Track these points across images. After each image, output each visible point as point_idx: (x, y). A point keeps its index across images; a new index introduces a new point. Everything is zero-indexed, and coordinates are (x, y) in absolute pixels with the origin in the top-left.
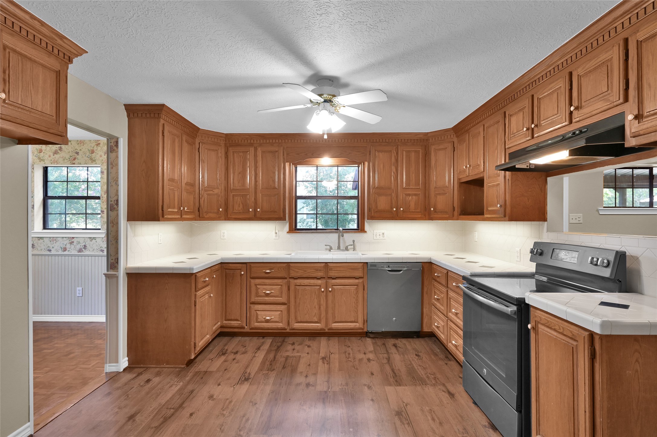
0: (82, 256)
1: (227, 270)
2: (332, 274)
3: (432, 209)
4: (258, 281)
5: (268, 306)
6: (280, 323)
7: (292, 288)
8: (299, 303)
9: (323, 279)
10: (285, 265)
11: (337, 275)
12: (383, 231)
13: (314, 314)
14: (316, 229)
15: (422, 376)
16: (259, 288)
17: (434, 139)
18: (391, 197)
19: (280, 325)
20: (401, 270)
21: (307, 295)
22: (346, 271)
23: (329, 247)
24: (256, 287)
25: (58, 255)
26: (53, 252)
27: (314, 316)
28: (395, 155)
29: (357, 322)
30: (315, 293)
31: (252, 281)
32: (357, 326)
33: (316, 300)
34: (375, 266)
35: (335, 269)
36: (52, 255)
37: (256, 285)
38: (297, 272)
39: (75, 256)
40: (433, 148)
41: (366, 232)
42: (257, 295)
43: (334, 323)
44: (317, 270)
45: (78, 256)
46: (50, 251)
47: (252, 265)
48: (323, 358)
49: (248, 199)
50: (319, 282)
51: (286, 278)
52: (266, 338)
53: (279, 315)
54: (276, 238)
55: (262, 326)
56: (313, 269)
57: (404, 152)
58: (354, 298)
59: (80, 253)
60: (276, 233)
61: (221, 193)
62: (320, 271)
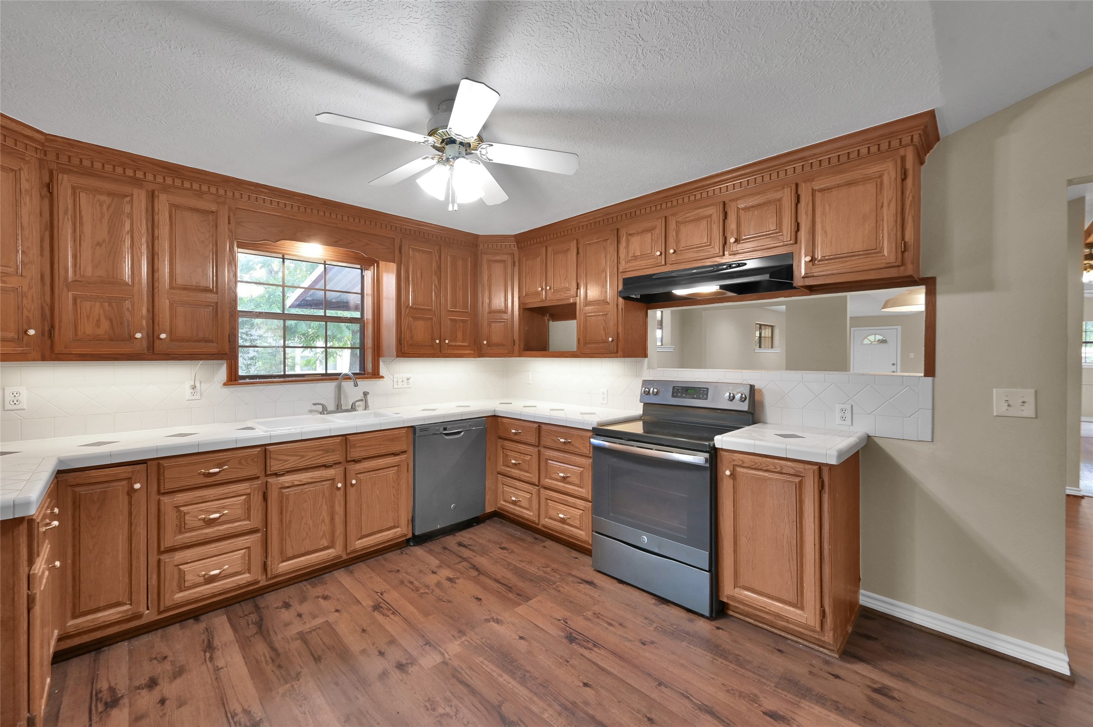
1: (77, 489)
2: (355, 454)
3: (485, 342)
4: (181, 498)
5: (213, 545)
6: (244, 573)
7: (273, 496)
8: (290, 522)
9: (337, 466)
10: (256, 451)
11: (365, 454)
12: (408, 375)
13: (322, 533)
14: (285, 376)
15: (538, 574)
16: (188, 513)
17: (486, 246)
18: (432, 322)
19: (246, 577)
20: (459, 433)
21: (306, 502)
22: (380, 445)
23: (320, 408)
24: (179, 511)
27: (321, 538)
28: (437, 260)
29: (398, 527)
30: (324, 494)
31: (165, 499)
32: (398, 534)
33: (325, 507)
34: (426, 430)
35: (361, 444)
37: (177, 507)
38: (286, 461)
40: (485, 258)
41: (383, 377)
42: (182, 527)
43: (359, 539)
44: (327, 451)
47: (165, 463)
48: (377, 607)
49: (128, 309)
50: (330, 472)
51: (258, 478)
52: (202, 618)
53: (243, 556)
54: (194, 397)
55: (197, 595)
56: (320, 450)
57: (449, 257)
58: (393, 487)
60: (194, 387)
61: (30, 288)
62: (333, 451)
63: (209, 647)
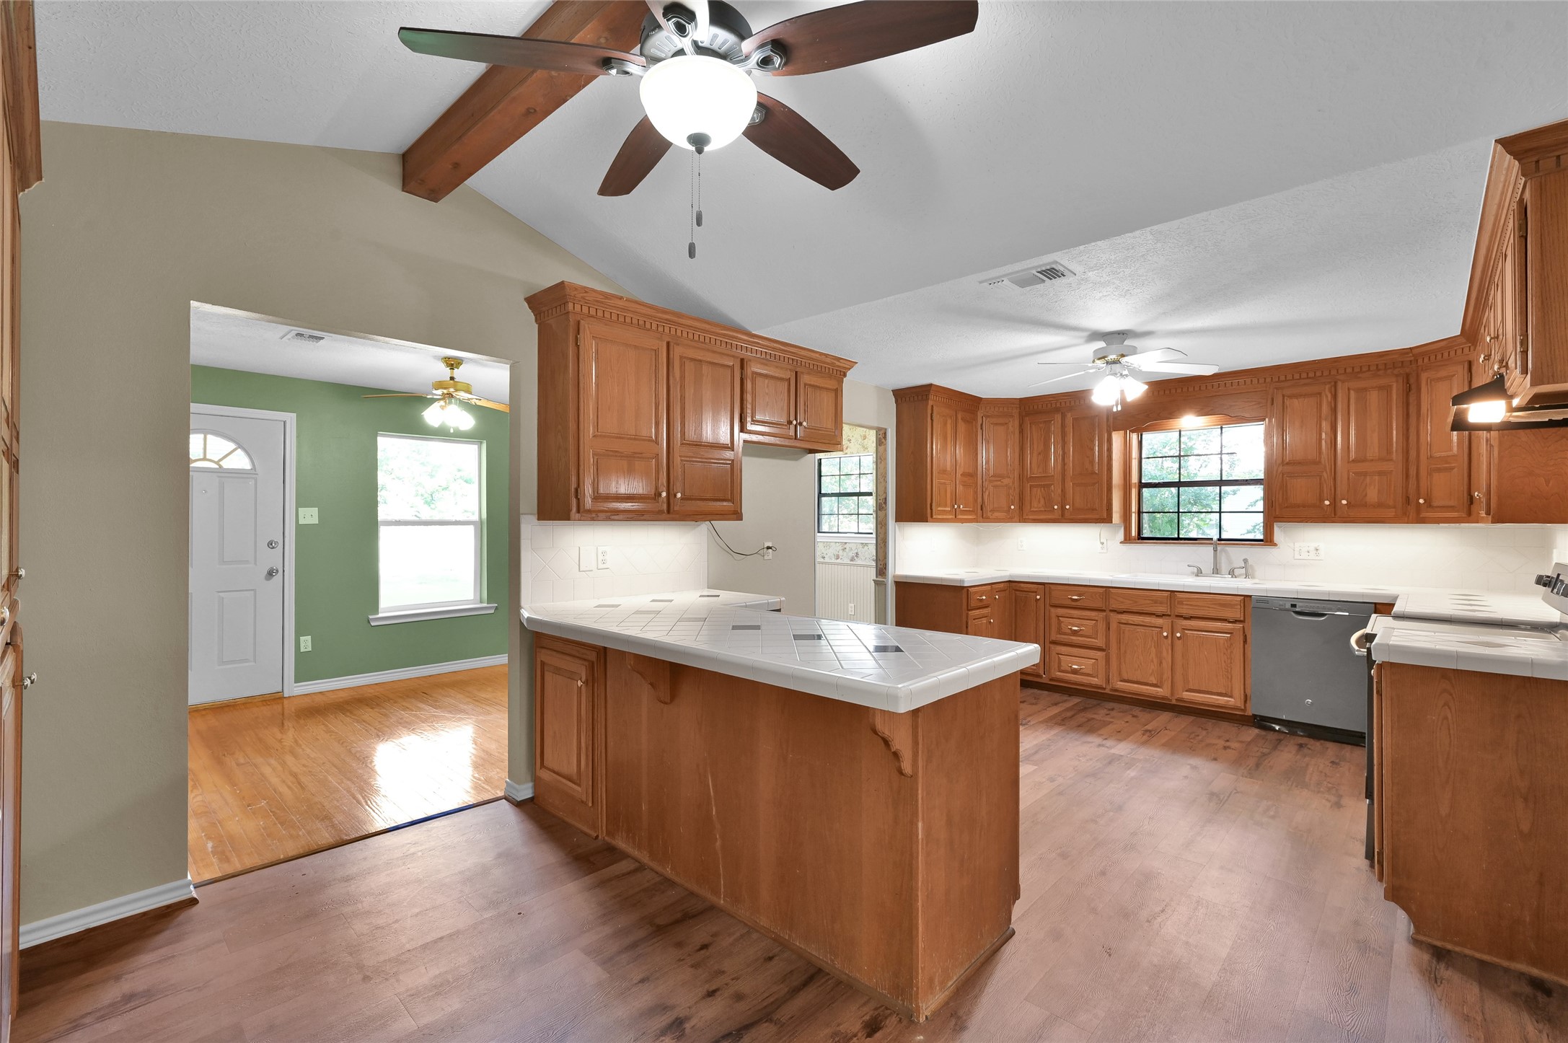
0: (854, 565)
1: (1017, 592)
2: (1184, 610)
3: (1421, 501)
4: (1061, 611)
5: (1077, 649)
6: (1094, 677)
7: (1114, 626)
8: (1125, 652)
9: (1167, 617)
10: (1101, 590)
11: (1192, 613)
12: (1316, 545)
13: (1151, 671)
14: (1178, 539)
16: (1063, 622)
17: (1426, 360)
19: (1095, 681)
20: (1323, 615)
21: (1138, 640)
22: (1208, 607)
23: (1195, 570)
24: (1058, 619)
25: (832, 564)
26: (827, 560)
27: (1151, 675)
28: (1329, 399)
29: (1231, 697)
30: (1153, 638)
31: (1053, 610)
32: (1230, 703)
33: (1153, 650)
34: (1267, 602)
35: (1188, 603)
36: (826, 563)
37: (1058, 617)
38: (1122, 603)
39: (847, 565)
40: (1424, 376)
41: (1275, 545)
42: (1060, 631)
43: (1187, 691)
44: (1156, 602)
45: (851, 565)
46: (824, 558)
47: (1052, 587)
48: (1147, 731)
49: (1052, 491)
50: (1159, 621)
51: (1104, 611)
52: (1073, 697)
53: (1093, 664)
54: (1102, 551)
55: (1066, 678)
56: (1149, 600)
58: (1224, 654)
59: (852, 562)
60: (1102, 543)
61: (1013, 483)
62: (1161, 603)
63: (1056, 704)
